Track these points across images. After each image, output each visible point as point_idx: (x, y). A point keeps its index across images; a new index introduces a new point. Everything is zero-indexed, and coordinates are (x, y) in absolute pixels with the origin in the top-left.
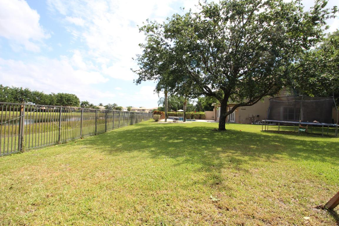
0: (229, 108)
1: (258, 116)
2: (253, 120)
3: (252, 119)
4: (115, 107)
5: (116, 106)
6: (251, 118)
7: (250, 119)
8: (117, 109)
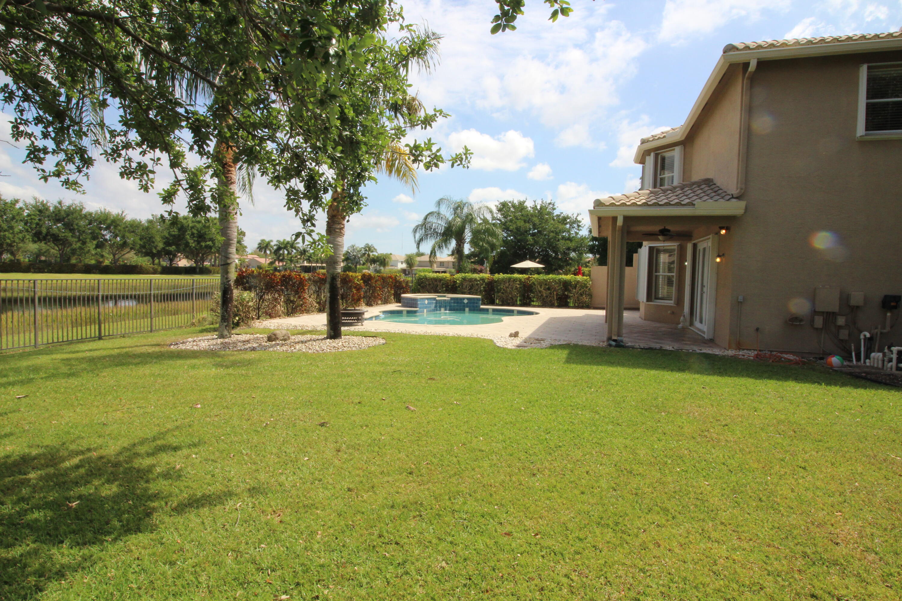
0: (695, 246)
1: (892, 302)
2: (844, 334)
3: (841, 321)
4: (369, 255)
5: (371, 254)
6: (829, 317)
7: (819, 322)
8: (374, 261)
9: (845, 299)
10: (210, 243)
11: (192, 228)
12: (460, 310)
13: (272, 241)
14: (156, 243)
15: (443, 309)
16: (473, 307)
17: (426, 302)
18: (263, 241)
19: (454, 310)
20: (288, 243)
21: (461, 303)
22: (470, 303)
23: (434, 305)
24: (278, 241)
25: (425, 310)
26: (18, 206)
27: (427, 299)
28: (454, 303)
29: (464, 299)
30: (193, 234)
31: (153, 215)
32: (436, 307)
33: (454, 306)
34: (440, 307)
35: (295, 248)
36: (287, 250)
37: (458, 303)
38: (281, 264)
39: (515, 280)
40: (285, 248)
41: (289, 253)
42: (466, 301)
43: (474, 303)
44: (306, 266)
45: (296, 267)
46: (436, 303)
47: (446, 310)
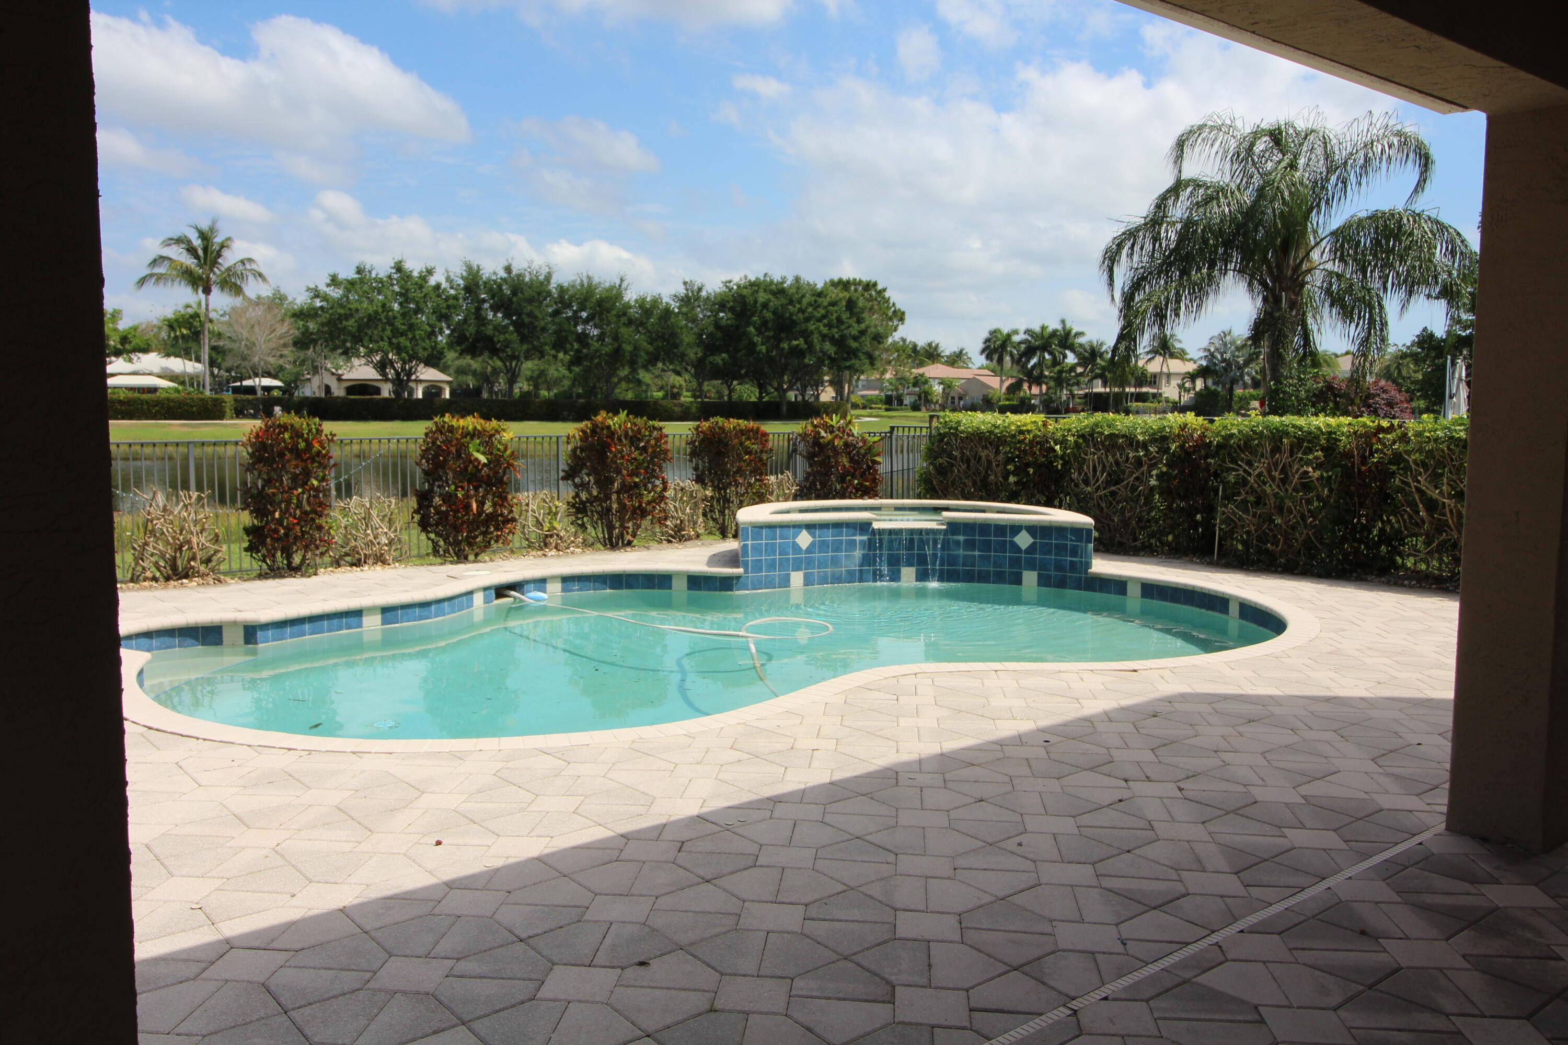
10: (799, 342)
11: (765, 306)
12: (1000, 578)
13: (1016, 332)
14: (682, 349)
15: (908, 573)
16: (1059, 567)
17: (804, 539)
18: (994, 333)
19: (969, 577)
20: (1054, 333)
21: (1002, 547)
22: (1046, 549)
23: (858, 554)
24: (1027, 332)
25: (797, 578)
26: (432, 281)
27: (810, 527)
28: (970, 545)
29: (1016, 529)
30: (765, 323)
31: (685, 283)
32: (867, 560)
33: (969, 561)
34: (895, 563)
35: (1072, 348)
36: (1050, 353)
37: (986, 546)
38: (1035, 390)
39: (1306, 441)
40: (1045, 347)
41: (1055, 362)
42: (1024, 540)
43: (1061, 549)
44: (1098, 395)
45: (1073, 396)
46: (870, 545)
47: (922, 576)
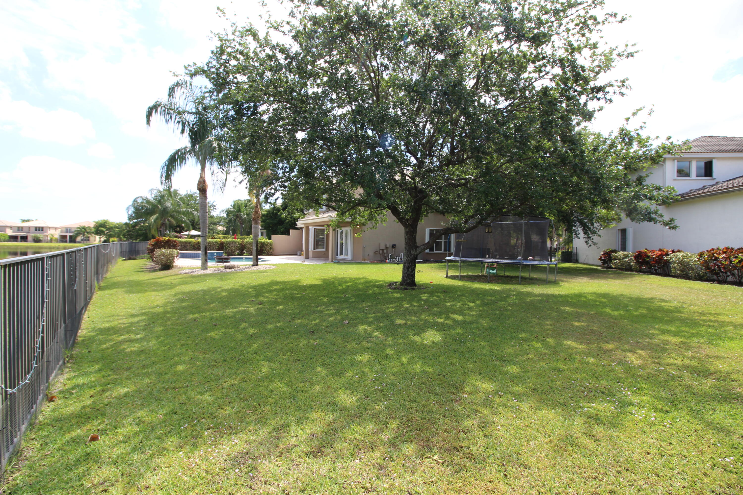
1: (394, 246)
6: (383, 250)
9: (386, 245)
